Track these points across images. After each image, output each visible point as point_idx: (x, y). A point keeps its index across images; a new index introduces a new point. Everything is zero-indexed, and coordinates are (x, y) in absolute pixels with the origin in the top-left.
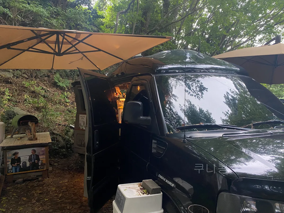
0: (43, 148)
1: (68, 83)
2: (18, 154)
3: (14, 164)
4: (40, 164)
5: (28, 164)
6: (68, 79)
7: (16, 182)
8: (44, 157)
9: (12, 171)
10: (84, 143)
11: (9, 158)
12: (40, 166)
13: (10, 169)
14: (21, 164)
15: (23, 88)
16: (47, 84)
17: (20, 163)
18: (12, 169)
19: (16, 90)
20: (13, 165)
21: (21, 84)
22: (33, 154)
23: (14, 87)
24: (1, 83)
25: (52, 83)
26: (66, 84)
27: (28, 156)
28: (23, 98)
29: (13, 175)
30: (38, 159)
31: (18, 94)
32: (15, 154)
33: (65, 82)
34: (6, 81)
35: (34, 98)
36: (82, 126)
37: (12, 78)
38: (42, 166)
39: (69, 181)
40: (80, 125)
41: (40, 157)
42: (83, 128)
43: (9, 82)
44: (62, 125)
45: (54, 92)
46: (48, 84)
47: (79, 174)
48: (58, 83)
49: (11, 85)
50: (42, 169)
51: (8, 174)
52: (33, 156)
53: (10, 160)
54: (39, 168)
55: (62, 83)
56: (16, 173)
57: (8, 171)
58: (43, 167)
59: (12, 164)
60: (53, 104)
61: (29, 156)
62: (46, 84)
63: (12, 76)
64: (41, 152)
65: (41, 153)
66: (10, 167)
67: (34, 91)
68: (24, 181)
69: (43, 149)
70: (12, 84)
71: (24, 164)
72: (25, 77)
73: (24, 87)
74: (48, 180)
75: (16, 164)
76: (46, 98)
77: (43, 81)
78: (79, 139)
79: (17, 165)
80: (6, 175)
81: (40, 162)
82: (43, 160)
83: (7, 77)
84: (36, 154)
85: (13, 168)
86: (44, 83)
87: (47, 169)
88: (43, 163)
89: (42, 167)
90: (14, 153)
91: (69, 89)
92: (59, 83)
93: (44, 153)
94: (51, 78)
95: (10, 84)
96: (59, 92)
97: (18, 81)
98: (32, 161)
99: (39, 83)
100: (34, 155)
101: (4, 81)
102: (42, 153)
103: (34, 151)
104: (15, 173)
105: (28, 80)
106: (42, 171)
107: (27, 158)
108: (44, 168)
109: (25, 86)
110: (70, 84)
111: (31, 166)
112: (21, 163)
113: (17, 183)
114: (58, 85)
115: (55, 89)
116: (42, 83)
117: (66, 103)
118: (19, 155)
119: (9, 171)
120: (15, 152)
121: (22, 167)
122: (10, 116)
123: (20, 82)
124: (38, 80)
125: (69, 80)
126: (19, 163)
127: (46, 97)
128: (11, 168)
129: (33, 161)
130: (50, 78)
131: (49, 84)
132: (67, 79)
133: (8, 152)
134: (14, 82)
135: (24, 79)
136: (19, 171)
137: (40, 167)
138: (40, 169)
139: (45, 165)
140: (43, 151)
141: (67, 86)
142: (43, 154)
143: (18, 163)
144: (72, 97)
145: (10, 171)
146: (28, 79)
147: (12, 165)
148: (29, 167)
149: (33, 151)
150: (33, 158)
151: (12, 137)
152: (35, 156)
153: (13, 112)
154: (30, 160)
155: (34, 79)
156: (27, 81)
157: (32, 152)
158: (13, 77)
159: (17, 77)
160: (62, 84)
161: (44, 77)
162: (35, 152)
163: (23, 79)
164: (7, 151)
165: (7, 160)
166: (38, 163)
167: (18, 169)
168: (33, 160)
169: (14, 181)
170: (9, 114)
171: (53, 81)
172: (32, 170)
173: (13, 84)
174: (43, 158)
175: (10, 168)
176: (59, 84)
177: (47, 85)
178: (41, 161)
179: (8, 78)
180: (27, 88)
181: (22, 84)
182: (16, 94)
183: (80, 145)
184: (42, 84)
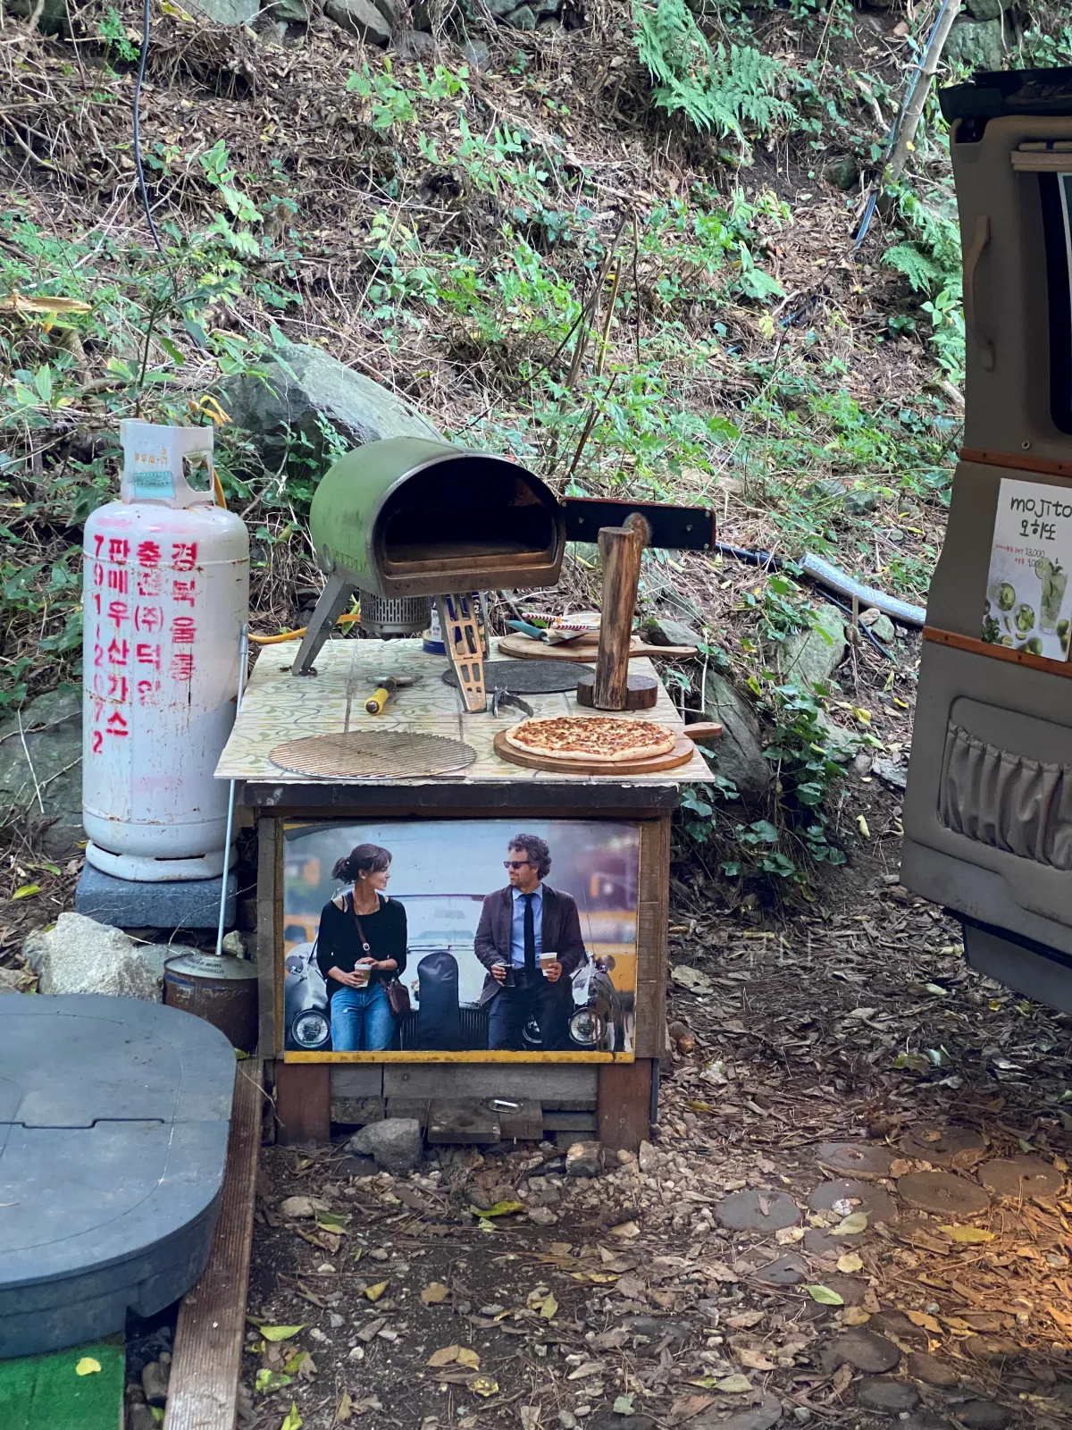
0: (621, 835)
1: (760, 85)
2: (381, 867)
3: (348, 968)
4: (581, 996)
5: (471, 986)
6: (760, 38)
7: (357, 1142)
8: (631, 927)
9: (322, 1036)
10: (1034, 820)
11: (300, 904)
12: (582, 1019)
13: (307, 1014)
14: (409, 978)
15: (350, 137)
16: (563, 96)
17: (402, 966)
18: (325, 1013)
19: (290, 163)
20: (335, 971)
21: (333, 104)
22: (518, 887)
23: (272, 128)
24: (167, 85)
25: (607, 92)
26: (738, 98)
27: (476, 897)
28: (351, 247)
29: (331, 1066)
30: (569, 945)
31: (307, 203)
32: (361, 866)
33: (730, 81)
34: (204, 66)
35: (444, 243)
36: (1026, 618)
37: (255, 36)
38: (606, 1019)
39: (880, 1227)
40: (1004, 605)
41: (592, 925)
42: (1033, 644)
43: (227, 74)
44: (728, 553)
45: (622, 182)
46: (573, 105)
47: (968, 1157)
48: (671, 89)
49: (245, 105)
50: (603, 1046)
51: (292, 1057)
52: (519, 911)
53: (312, 922)
54: (575, 1033)
55: (705, 89)
56: (365, 1056)
57: (288, 1029)
58: (611, 1026)
59: (324, 964)
60: (623, 320)
61: (481, 904)
62: (550, 103)
63: (251, 19)
64: (595, 878)
65: (602, 883)
66: (313, 990)
67: (443, 179)
68: (430, 1147)
69: (622, 843)
70: (258, 101)
71: (432, 972)
72: (361, 26)
73: (354, 129)
74: (650, 1173)
75: (362, 966)
76: (552, 245)
77: (527, 70)
78: (974, 753)
79: (375, 975)
80: (276, 1062)
81: (586, 973)
82: (611, 962)
83: (211, 24)
84: (548, 893)
85: (338, 999)
86: (532, 95)
87: (645, 1054)
88: (610, 988)
89: (604, 1029)
90: (347, 855)
91: (770, 159)
92: (674, 82)
93: (628, 888)
94: (599, 29)
95: (235, 99)
96: (674, 184)
97: (304, 67)
98: (509, 960)
99: (485, 86)
100: (528, 898)
101: (184, 73)
102: (608, 889)
103: (536, 857)
104: (351, 1056)
105: (387, 58)
106: (598, 1067)
107: (461, 915)
108: (620, 1046)
109: (366, 117)
110: (783, 94)
111: (496, 1002)
112: (413, 961)
113: (372, 1162)
114: (664, 109)
115: (635, 152)
116: (515, 85)
117: (741, 313)
118: (392, 885)
119: (300, 1027)
120: (355, 845)
121: (415, 1005)
122: (269, 440)
123: (318, 78)
124: (476, 50)
125: (768, 49)
126: (389, 962)
127: (552, 238)
128: (321, 1005)
129: (519, 956)
130: (587, 34)
131: (582, 99)
132: (749, 42)
133: (299, 842)
134: (275, 76)
135: (352, 50)
136: (393, 1045)
137: (586, 1030)
138: (576, 1046)
139: (629, 1007)
140: (615, 867)
141: (747, 122)
142: (617, 900)
143: (383, 963)
144: (799, 240)
145: (306, 1028)
146: (384, 44)
147: (325, 975)
148: (481, 1010)
149: (524, 855)
150: (519, 926)
151: (306, 668)
152: (537, 906)
153: (297, 395)
154: (490, 942)
155: (441, 47)
156: (384, 67)
157: (516, 865)
158: (259, 26)
159: (297, 27)
160: (701, 103)
161: (533, 20)
162: (543, 872)
163: (342, 47)
164: (287, 827)
165: (289, 920)
166: (566, 985)
167: (379, 1019)
168: (522, 944)
169: (341, 1131)
170: (261, 414)
171: (616, 61)
172: (500, 1046)
173: (260, 94)
174: (618, 938)
175: (308, 1002)
176: (675, 102)
177: (565, 110)
178: (598, 964)
179: (224, 40)
180: (384, 137)
181: (341, 100)
182: (294, 207)
183: (990, 827)
184: (515, 102)
